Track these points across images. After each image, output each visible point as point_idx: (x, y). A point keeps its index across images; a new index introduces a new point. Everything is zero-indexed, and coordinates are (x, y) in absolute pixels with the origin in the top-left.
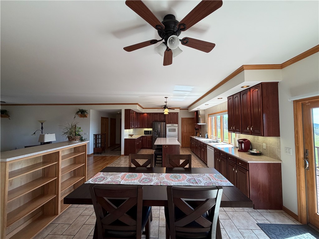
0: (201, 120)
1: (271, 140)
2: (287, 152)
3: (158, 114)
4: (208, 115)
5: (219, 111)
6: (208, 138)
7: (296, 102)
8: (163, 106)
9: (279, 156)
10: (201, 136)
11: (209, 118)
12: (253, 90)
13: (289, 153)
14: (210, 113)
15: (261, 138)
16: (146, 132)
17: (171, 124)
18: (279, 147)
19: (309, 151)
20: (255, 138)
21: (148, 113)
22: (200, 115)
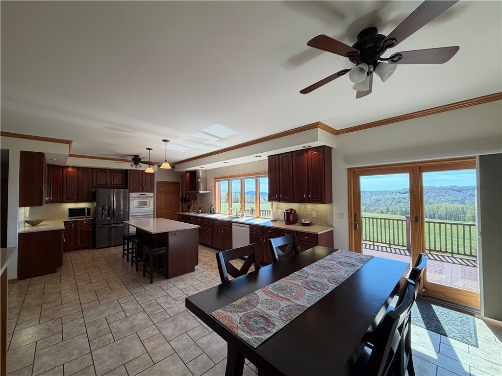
0: (201, 186)
1: (322, 208)
2: (340, 218)
3: (108, 172)
4: (216, 178)
5: (240, 173)
6: (214, 213)
7: (349, 169)
8: (132, 156)
9: (331, 223)
10: (200, 211)
11: (217, 183)
12: (312, 151)
13: (343, 218)
14: (220, 176)
15: (309, 207)
16: (72, 212)
17: (140, 192)
18: (332, 214)
19: (358, 214)
20: (302, 207)
21: (78, 168)
22: (199, 178)
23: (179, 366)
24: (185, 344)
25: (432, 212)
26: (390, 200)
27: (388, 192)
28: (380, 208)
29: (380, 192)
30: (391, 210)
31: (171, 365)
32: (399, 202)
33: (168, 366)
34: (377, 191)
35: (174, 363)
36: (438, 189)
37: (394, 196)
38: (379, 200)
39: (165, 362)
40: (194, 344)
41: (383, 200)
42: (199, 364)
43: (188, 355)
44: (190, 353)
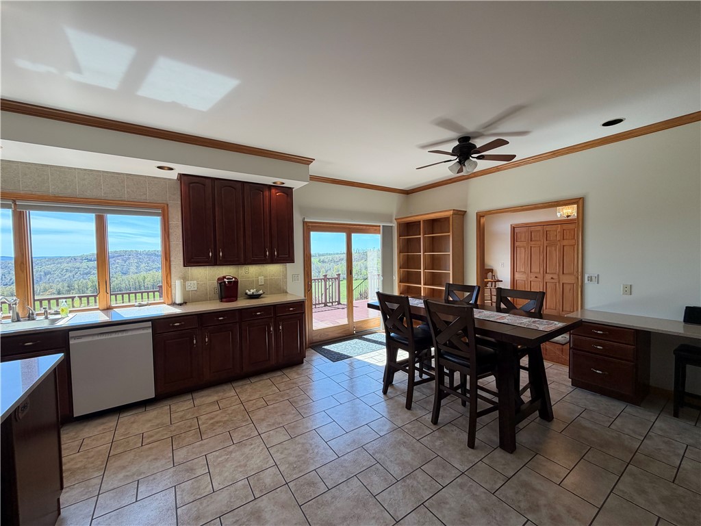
2: (295, 280)
7: (305, 223)
9: (285, 288)
13: (298, 280)
15: (253, 270)
18: (285, 276)
23: (447, 495)
24: (404, 493)
25: (137, 284)
26: (71, 272)
27: (65, 258)
28: (54, 286)
29: (50, 259)
30: (76, 286)
31: (448, 506)
32: (87, 274)
33: (451, 509)
34: (45, 258)
35: (444, 503)
36: (140, 254)
37: (78, 265)
38: (50, 273)
39: (444, 517)
40: (405, 481)
41: (57, 273)
42: (440, 472)
43: (426, 487)
44: (422, 484)
